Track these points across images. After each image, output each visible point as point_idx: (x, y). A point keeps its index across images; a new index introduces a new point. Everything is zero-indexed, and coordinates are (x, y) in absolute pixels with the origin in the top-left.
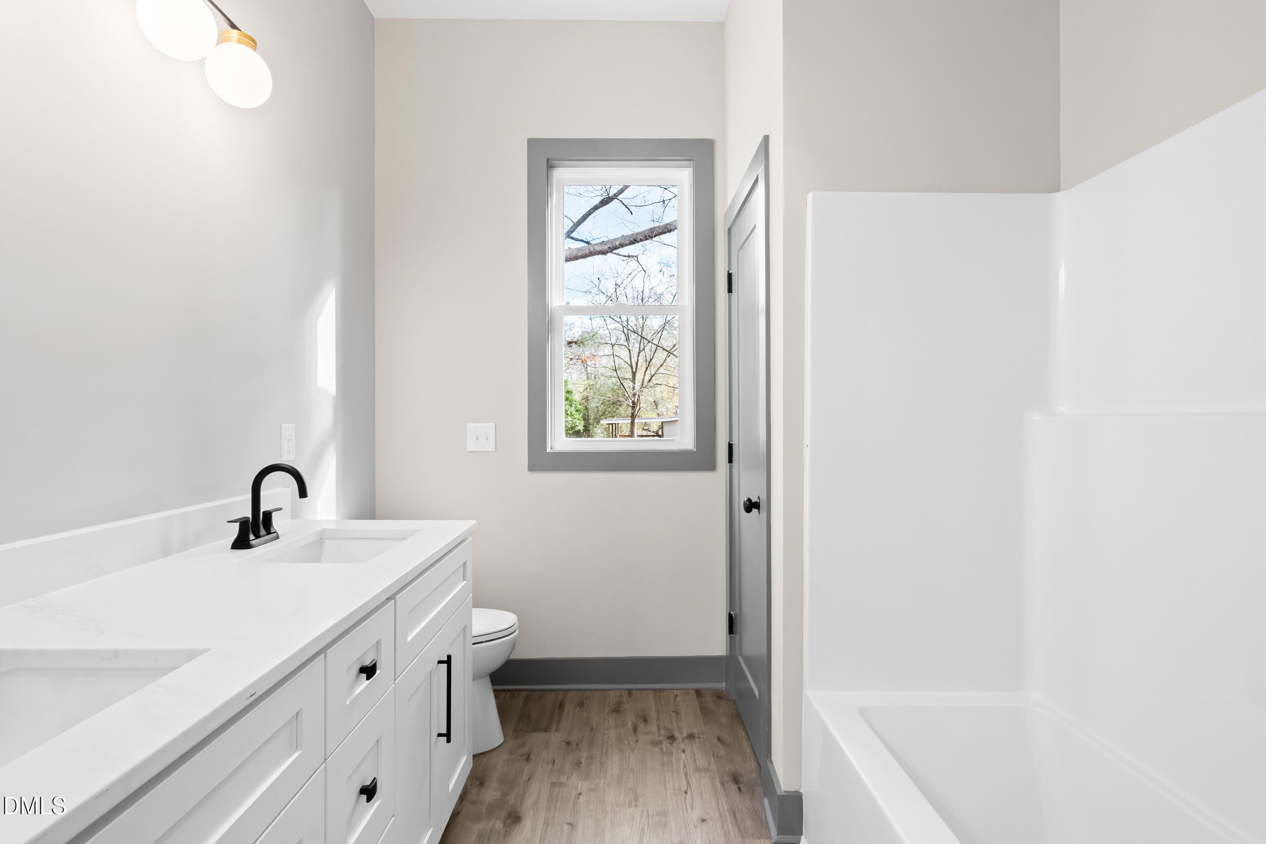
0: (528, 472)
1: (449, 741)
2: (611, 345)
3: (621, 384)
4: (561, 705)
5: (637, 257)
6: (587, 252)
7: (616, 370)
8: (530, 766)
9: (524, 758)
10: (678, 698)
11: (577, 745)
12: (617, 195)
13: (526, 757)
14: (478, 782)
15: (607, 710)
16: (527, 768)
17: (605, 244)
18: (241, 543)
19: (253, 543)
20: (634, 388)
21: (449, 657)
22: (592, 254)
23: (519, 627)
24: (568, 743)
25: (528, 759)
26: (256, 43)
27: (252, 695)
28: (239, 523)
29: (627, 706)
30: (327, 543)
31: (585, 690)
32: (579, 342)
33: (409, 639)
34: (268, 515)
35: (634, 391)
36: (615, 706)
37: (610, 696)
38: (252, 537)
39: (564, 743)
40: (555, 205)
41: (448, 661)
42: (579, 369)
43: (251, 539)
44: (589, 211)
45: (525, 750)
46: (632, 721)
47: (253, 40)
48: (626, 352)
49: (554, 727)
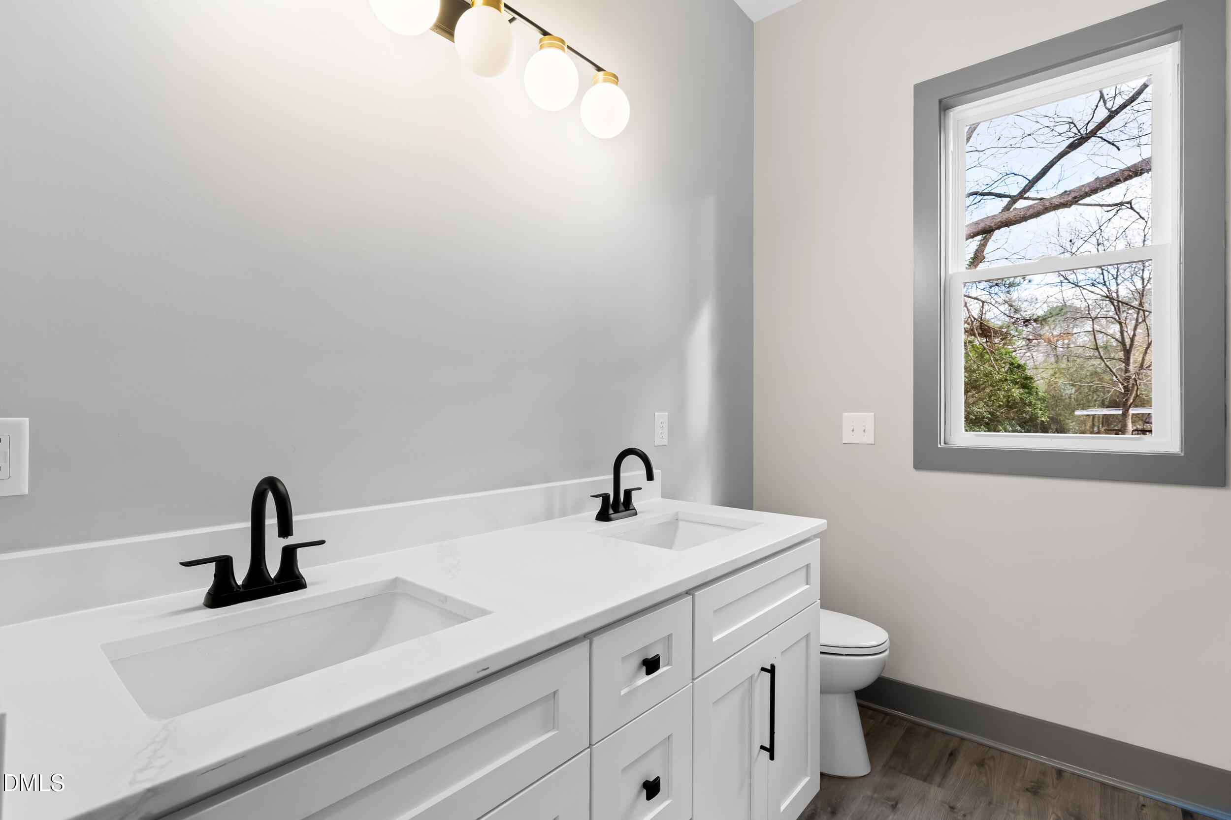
0: (914, 470)
1: (772, 758)
2: (1091, 319)
3: (1107, 366)
4: (952, 755)
5: (1130, 203)
6: (1041, 208)
7: (1097, 349)
8: (896, 816)
9: (891, 803)
10: (1145, 811)
11: (964, 815)
12: (1094, 132)
13: (893, 803)
14: (829, 809)
15: (1018, 785)
16: (891, 817)
17: (1069, 194)
18: (603, 516)
19: (612, 516)
20: (1127, 371)
21: (773, 667)
22: (1046, 210)
23: (890, 648)
24: (952, 808)
25: (894, 807)
26: (617, 78)
27: (485, 670)
28: (601, 498)
29: (1050, 790)
30: (681, 523)
31: (990, 747)
32: (1040, 319)
33: (715, 639)
34: (628, 493)
35: (1128, 374)
36: (1033, 784)
37: (1026, 767)
38: (611, 511)
39: (947, 807)
40: (952, 152)
41: (772, 671)
42: (1045, 351)
43: (610, 513)
44: (1052, 160)
45: (894, 794)
46: (1057, 815)
47: (615, 76)
48: (1117, 327)
49: (937, 779)
